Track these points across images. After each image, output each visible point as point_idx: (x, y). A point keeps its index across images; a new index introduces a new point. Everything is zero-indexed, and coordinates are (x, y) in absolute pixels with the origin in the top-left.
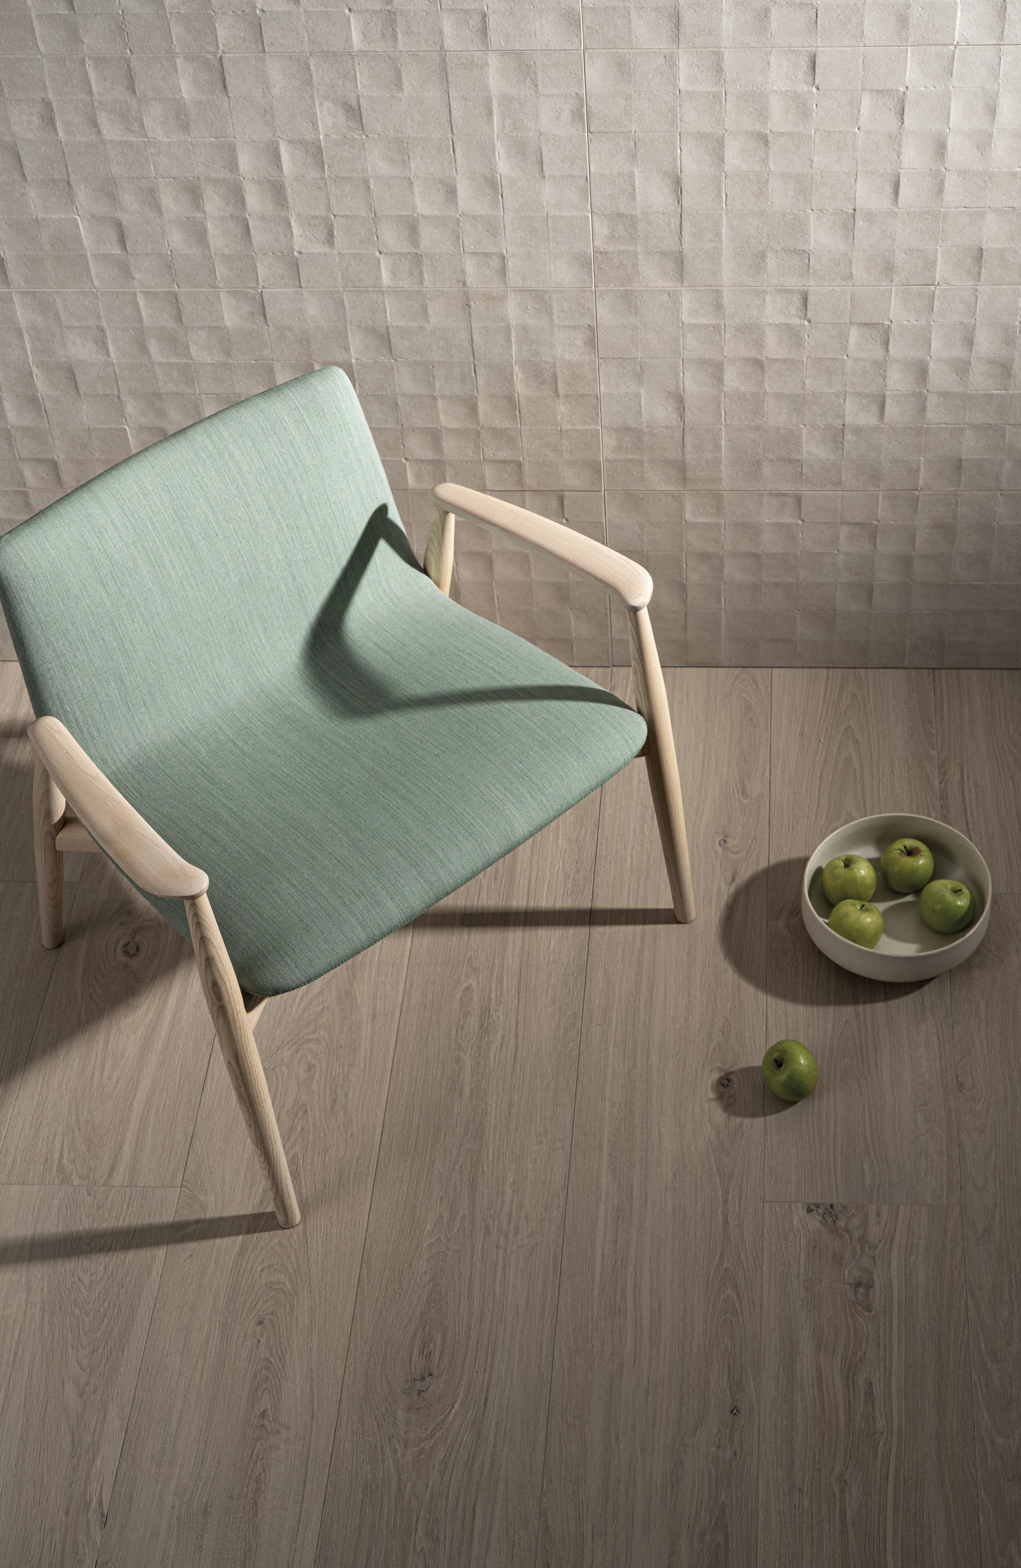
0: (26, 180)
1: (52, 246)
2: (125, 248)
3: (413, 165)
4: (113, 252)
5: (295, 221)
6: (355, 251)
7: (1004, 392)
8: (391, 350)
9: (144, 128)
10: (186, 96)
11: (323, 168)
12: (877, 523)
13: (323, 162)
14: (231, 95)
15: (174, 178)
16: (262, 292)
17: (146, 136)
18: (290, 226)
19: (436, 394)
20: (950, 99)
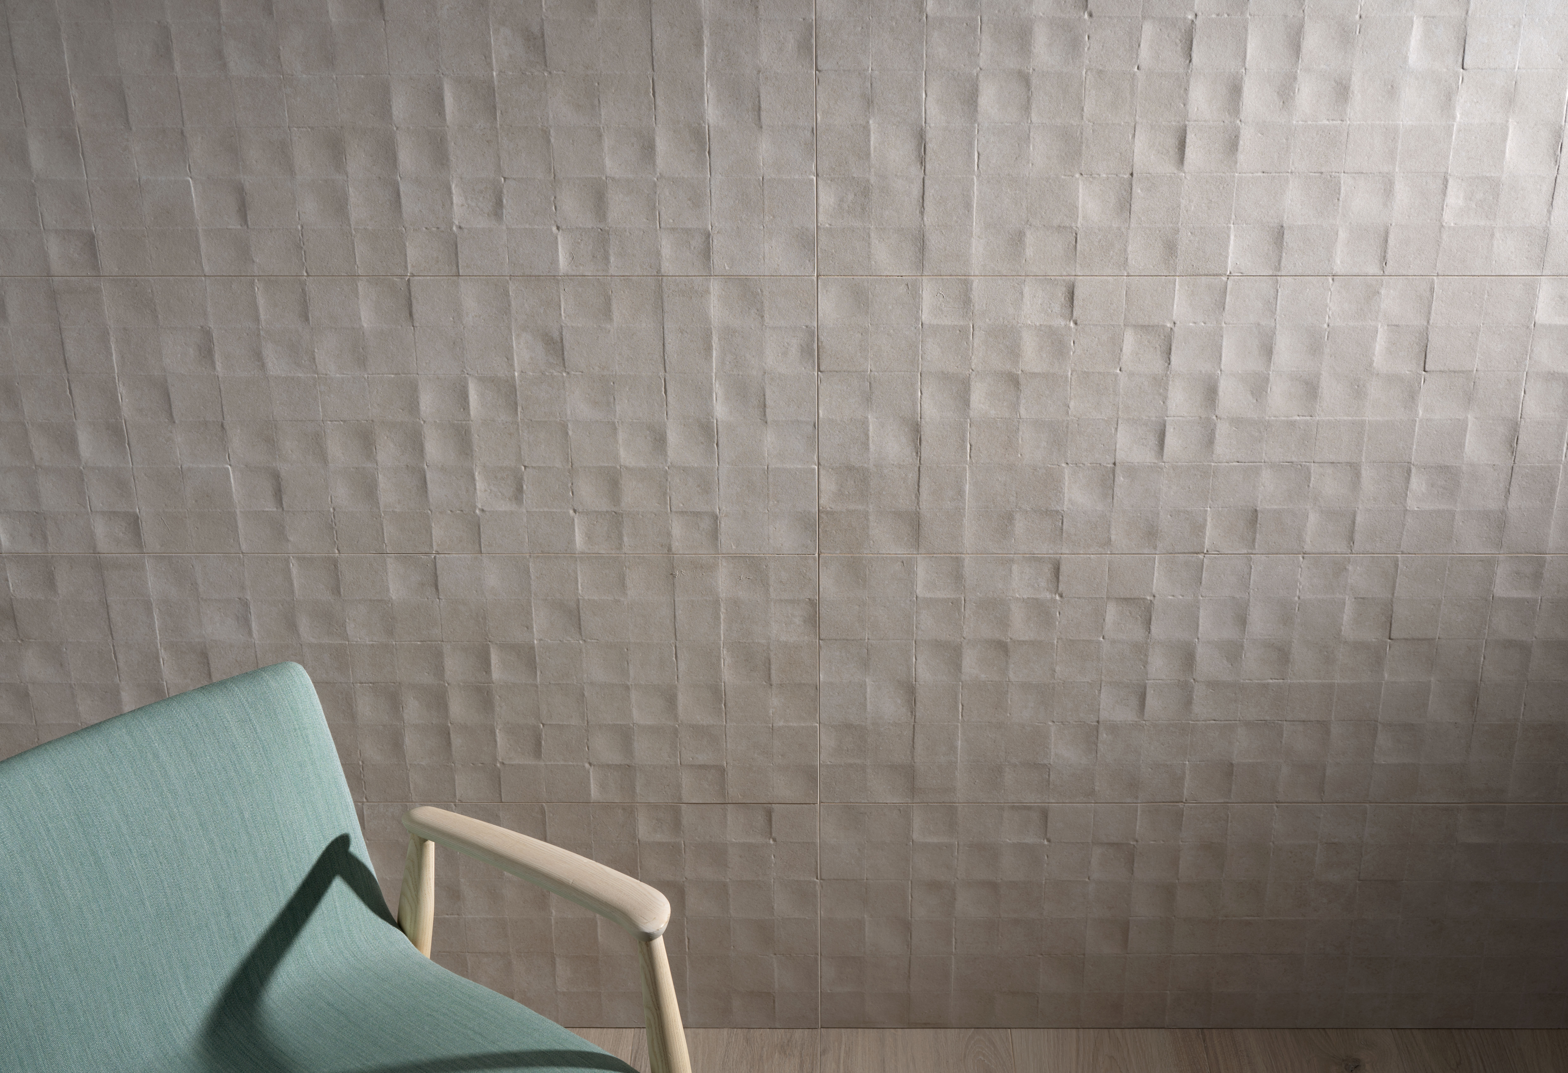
0: (174, 422)
1: (196, 501)
2: (281, 504)
3: (618, 408)
4: (267, 509)
5: (479, 473)
6: (546, 509)
7: (1281, 681)
8: (580, 628)
9: (315, 362)
10: (365, 325)
11: (516, 410)
12: (1135, 843)
13: (516, 404)
14: (417, 324)
15: (344, 421)
16: (435, 558)
17: (316, 372)
18: (474, 479)
19: (629, 684)
20: (1222, 336)
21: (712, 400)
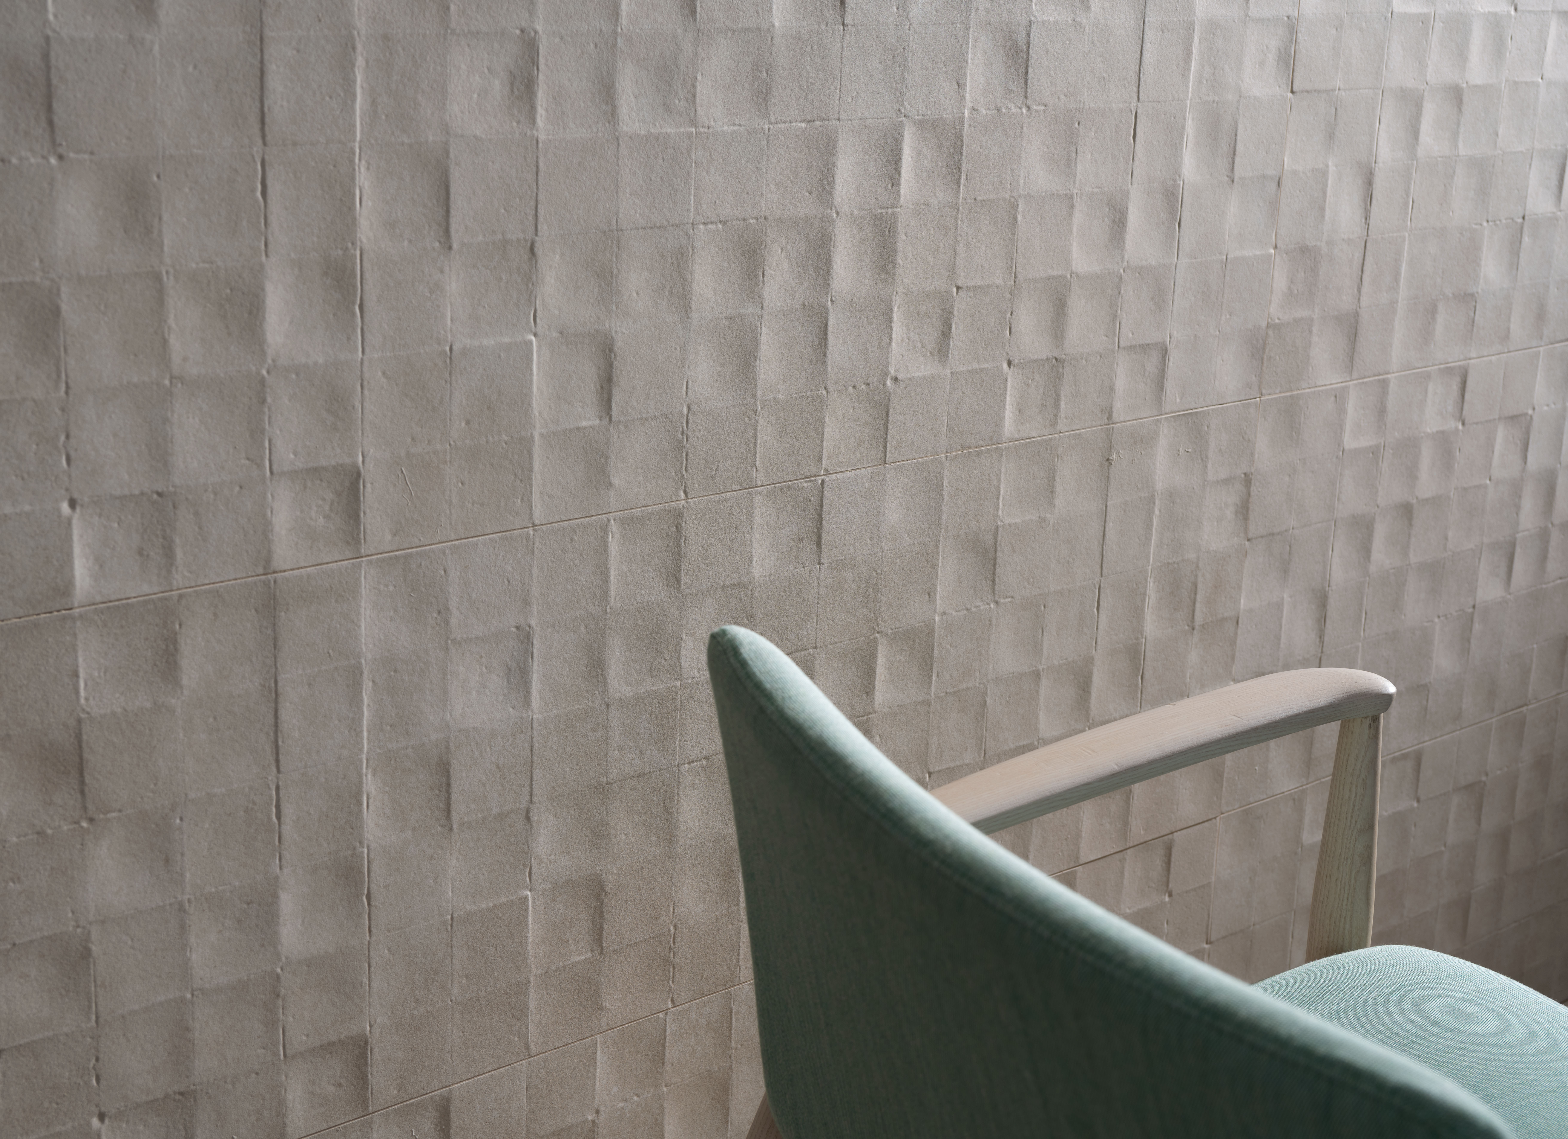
0: (450, 248)
1: (468, 422)
2: (609, 409)
3: (1079, 168)
4: (584, 423)
5: (899, 308)
6: (975, 366)
8: (994, 581)
9: (694, 102)
10: (777, 23)
11: (959, 182)
12: (1485, 779)
13: (959, 169)
14: (848, 20)
15: (724, 222)
16: (823, 481)
17: (694, 123)
18: (891, 320)
19: (1040, 668)
21: (1182, 148)
